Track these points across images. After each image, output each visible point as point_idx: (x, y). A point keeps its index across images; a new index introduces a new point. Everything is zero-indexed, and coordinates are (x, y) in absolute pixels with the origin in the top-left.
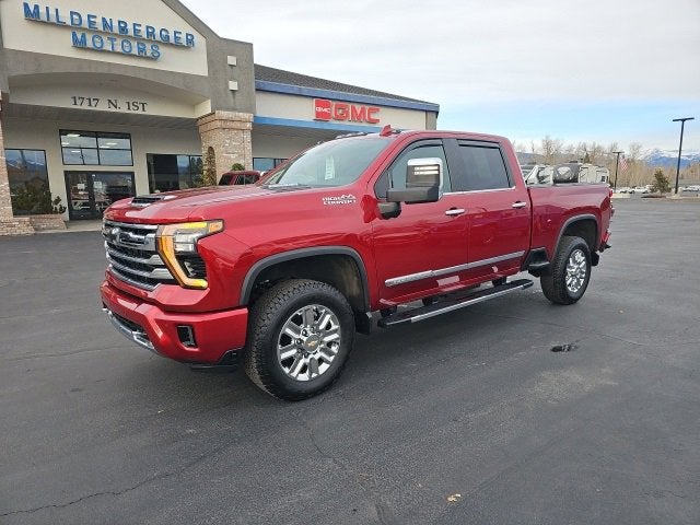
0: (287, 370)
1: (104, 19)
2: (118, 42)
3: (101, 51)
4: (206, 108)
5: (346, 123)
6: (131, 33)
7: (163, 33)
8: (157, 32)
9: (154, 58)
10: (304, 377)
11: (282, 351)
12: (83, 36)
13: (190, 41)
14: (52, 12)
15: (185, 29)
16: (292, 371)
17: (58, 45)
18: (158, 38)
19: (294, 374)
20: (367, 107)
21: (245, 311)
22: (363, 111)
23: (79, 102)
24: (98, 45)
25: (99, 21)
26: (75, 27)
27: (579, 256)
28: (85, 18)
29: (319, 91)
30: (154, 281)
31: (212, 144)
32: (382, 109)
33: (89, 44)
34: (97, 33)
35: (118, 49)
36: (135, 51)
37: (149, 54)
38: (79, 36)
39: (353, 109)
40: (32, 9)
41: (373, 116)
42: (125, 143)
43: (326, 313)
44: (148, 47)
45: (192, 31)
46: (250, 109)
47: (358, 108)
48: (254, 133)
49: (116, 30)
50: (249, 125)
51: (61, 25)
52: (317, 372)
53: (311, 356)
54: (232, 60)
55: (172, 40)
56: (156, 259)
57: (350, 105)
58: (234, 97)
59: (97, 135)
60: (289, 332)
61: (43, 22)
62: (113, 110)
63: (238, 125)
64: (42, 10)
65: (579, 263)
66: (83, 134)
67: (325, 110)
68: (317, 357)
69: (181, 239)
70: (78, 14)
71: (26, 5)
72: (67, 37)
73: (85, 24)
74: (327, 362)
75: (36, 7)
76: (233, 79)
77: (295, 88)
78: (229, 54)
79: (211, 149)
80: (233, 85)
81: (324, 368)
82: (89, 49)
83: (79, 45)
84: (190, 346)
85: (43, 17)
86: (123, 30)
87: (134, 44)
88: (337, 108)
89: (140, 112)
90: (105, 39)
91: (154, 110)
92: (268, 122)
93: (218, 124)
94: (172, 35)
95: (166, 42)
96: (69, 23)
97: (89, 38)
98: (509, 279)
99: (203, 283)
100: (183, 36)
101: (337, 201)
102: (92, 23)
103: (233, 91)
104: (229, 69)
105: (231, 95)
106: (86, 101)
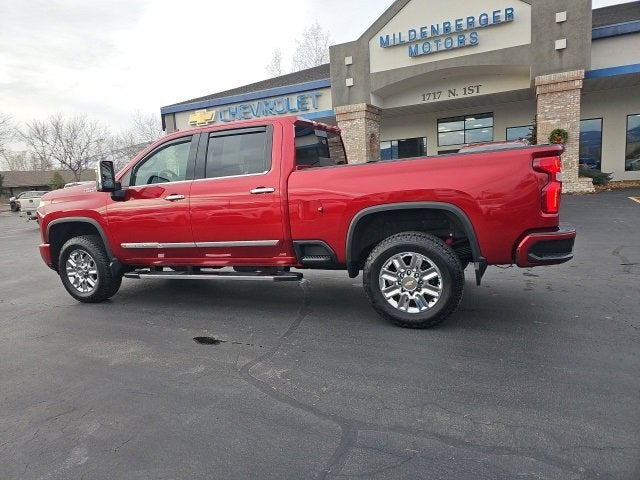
1: (433, 27)
2: (443, 40)
3: (431, 54)
6: (453, 29)
7: (483, 17)
8: (477, 19)
9: (473, 45)
12: (417, 46)
13: (510, 17)
14: (397, 36)
15: (504, 5)
17: (401, 60)
18: (477, 24)
21: (49, 245)
23: (426, 97)
25: (429, 30)
26: (412, 41)
28: (418, 32)
34: (426, 40)
37: (467, 42)
38: (413, 48)
40: (385, 38)
42: (489, 121)
44: (467, 36)
45: (513, 4)
46: (581, 64)
49: (441, 32)
50: (578, 84)
51: (402, 44)
54: (561, 17)
55: (491, 21)
58: (561, 57)
59: (463, 118)
61: (393, 46)
62: (452, 97)
63: (563, 86)
64: (391, 38)
70: (414, 31)
71: (381, 39)
72: (407, 49)
73: (419, 37)
75: (388, 36)
76: (561, 37)
78: (558, 11)
80: (560, 44)
82: (421, 55)
83: (414, 55)
85: (391, 43)
86: (447, 29)
87: (455, 39)
89: (475, 94)
90: (432, 43)
91: (488, 89)
93: (544, 90)
95: (485, 26)
96: (407, 40)
97: (420, 46)
100: (502, 14)
102: (423, 34)
103: (560, 50)
104: (557, 27)
105: (557, 55)
106: (432, 96)
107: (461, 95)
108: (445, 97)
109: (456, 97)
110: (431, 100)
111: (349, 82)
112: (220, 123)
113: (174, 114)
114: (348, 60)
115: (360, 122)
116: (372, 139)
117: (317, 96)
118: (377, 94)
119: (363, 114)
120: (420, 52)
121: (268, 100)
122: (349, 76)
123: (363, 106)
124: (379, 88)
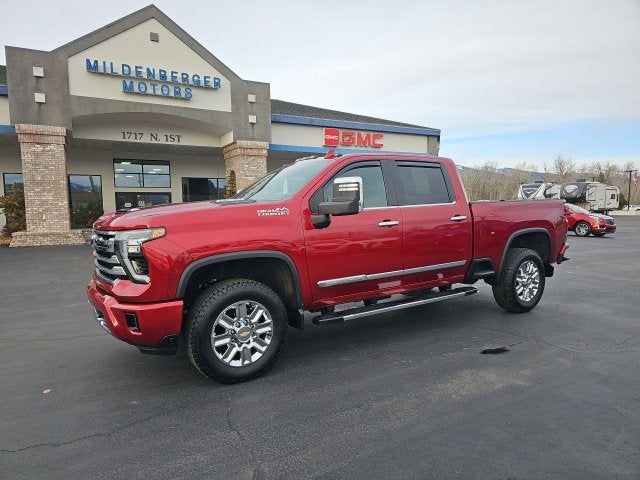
0: (220, 356)
1: (148, 69)
2: (159, 87)
3: (146, 95)
4: (229, 139)
5: (352, 148)
6: (169, 79)
7: (196, 78)
8: (190, 78)
9: (186, 99)
10: (238, 363)
11: (216, 339)
12: (132, 82)
13: (217, 84)
14: (108, 66)
15: (214, 74)
16: (226, 357)
17: (111, 91)
18: (191, 82)
19: (227, 360)
20: (372, 134)
21: (181, 303)
22: (368, 137)
23: (127, 136)
24: (143, 90)
25: (144, 71)
26: (125, 76)
27: (531, 267)
28: (133, 69)
29: (328, 121)
30: (113, 277)
31: (233, 168)
32: (385, 135)
33: (136, 90)
34: (142, 80)
35: (159, 92)
36: (172, 94)
37: (183, 95)
38: (128, 83)
39: (359, 136)
40: (92, 63)
41: (378, 142)
42: (165, 169)
43: (259, 308)
44: (183, 89)
45: (219, 76)
46: (267, 138)
47: (364, 135)
48: (268, 158)
49: (157, 77)
50: (265, 152)
51: (114, 75)
52: (250, 360)
53: (244, 345)
54: (252, 98)
55: (202, 84)
56: (115, 259)
57: (356, 133)
58: (253, 129)
59: (143, 162)
60: (222, 323)
61: (102, 74)
62: (154, 141)
63: (255, 152)
64: (100, 64)
65: (532, 274)
66: (133, 162)
67: (333, 137)
68: (249, 346)
69: (132, 242)
70: (128, 67)
71: (88, 61)
72: (119, 84)
73: (133, 74)
74: (260, 352)
75: (96, 62)
76: (253, 114)
77: (307, 119)
78: (250, 93)
79: (233, 172)
80: (252, 119)
81: (256, 356)
82: (136, 93)
83: (128, 90)
84: (135, 331)
85: (101, 70)
86: (163, 77)
87: (172, 88)
88: (345, 135)
89: (176, 143)
90: (148, 84)
91: (188, 141)
92: (283, 149)
93: (239, 151)
94: (202, 79)
95: (197, 85)
96: (121, 73)
97: (136, 84)
98: (454, 286)
99: (147, 279)
100: (211, 80)
101: (271, 213)
102: (138, 73)
103: (252, 124)
104: (249, 105)
105: (250, 127)
106: (133, 136)
108: (146, 139)
109: (157, 142)
110: (132, 139)
111: (40, 97)
114: (38, 72)
115: (58, 149)
119: (62, 140)
122: (39, 90)
123: (62, 130)
124: (83, 113)
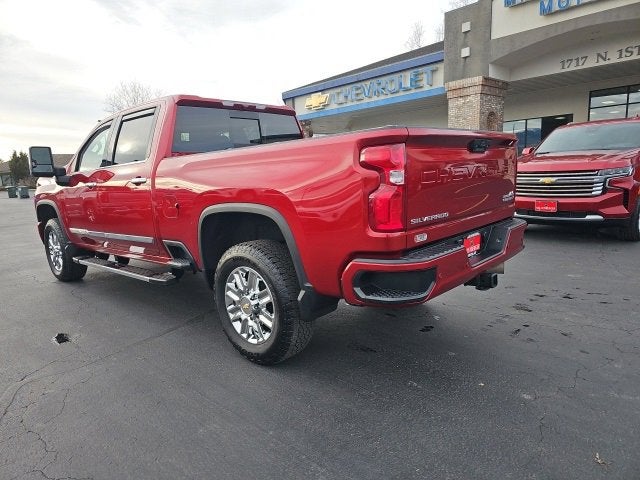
12: (551, 1)
23: (567, 65)
38: (546, 3)
61: (518, 5)
62: (602, 63)
72: (536, 10)
82: (556, 12)
83: (547, 12)
89: (633, 58)
106: (574, 62)
107: (614, 59)
108: (592, 63)
109: (607, 62)
110: (573, 68)
111: (465, 52)
112: (334, 106)
113: (293, 98)
114: (466, 27)
115: (475, 100)
116: (490, 118)
117: (433, 71)
118: (499, 64)
119: (479, 89)
120: (556, 7)
121: (380, 79)
122: (465, 46)
123: (478, 80)
124: (500, 55)
